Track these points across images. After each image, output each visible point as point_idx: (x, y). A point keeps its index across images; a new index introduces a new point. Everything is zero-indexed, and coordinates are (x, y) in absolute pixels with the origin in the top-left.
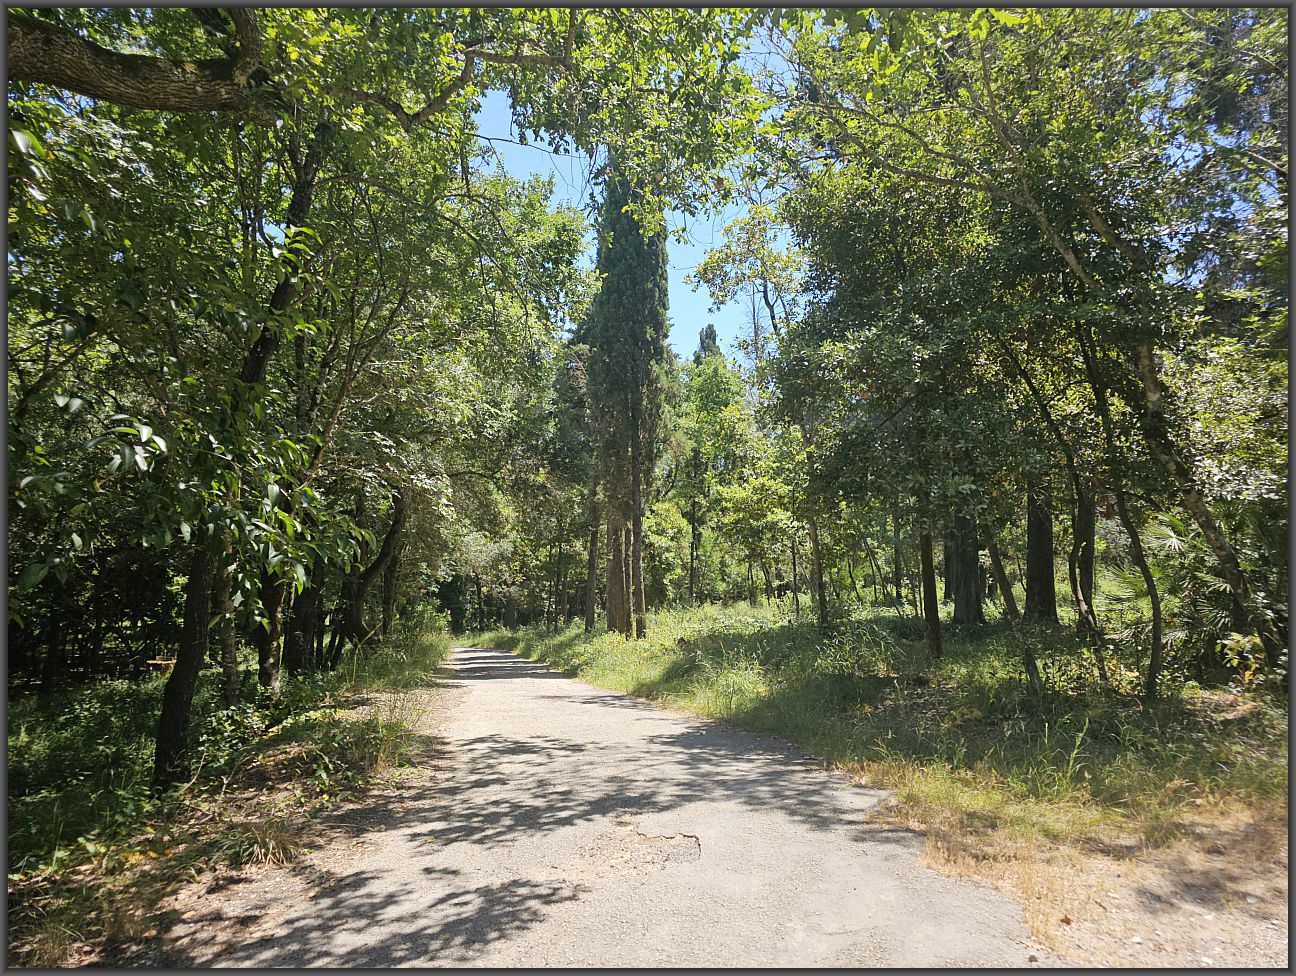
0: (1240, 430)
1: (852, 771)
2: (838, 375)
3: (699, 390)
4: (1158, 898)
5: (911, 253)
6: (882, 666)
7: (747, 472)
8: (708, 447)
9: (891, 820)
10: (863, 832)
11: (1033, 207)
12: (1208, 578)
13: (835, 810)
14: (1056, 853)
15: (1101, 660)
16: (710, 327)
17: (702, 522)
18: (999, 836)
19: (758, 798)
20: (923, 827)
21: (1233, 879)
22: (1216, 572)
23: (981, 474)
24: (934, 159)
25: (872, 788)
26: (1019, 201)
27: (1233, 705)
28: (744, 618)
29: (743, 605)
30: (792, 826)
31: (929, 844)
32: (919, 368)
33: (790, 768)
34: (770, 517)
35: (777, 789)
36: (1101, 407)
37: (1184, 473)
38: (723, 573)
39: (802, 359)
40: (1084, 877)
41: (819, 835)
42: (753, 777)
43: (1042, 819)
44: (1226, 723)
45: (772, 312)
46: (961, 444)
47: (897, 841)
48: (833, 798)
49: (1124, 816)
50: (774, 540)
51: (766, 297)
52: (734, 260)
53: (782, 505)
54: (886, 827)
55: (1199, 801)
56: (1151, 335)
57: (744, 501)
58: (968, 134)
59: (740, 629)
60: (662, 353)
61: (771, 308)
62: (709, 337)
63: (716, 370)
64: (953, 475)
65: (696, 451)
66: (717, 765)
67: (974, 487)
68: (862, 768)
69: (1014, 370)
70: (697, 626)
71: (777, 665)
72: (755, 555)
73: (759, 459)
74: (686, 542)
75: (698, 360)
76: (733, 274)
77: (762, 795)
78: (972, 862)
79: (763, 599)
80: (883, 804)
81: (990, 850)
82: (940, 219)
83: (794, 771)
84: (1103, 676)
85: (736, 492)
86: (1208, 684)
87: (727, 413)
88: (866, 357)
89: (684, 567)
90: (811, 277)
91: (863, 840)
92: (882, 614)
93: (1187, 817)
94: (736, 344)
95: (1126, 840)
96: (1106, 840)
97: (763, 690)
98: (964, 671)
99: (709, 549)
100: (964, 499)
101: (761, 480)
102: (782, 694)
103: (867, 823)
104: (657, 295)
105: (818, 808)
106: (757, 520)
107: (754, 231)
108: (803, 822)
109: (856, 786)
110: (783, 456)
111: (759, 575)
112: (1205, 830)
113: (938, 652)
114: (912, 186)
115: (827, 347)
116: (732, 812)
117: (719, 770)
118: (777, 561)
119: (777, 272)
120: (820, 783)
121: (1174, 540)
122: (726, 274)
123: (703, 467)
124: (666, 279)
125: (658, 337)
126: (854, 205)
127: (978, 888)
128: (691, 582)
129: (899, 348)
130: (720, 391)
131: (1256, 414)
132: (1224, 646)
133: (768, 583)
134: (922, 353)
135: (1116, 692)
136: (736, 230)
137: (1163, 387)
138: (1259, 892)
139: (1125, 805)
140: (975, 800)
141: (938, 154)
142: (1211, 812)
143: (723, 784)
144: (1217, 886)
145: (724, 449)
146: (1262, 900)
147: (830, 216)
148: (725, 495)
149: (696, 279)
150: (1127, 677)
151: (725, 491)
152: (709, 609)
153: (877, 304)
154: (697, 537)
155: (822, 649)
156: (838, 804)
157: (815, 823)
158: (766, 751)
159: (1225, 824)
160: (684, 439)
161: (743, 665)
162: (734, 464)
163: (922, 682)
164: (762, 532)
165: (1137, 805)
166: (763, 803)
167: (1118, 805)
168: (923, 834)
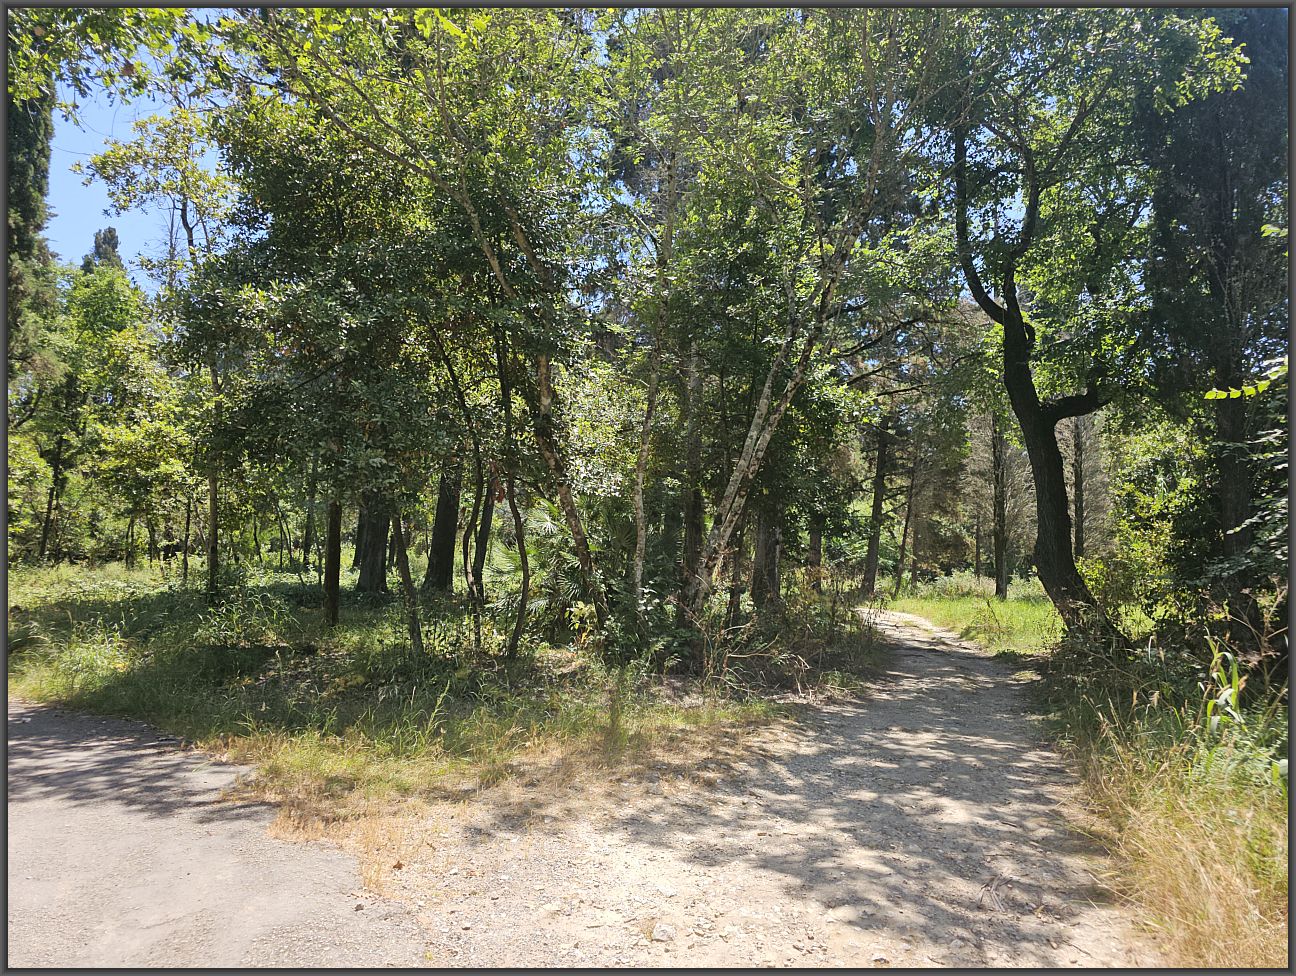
0: (605, 438)
1: (215, 748)
2: (256, 324)
3: (84, 304)
4: (479, 831)
5: (353, 216)
6: (272, 636)
7: (138, 413)
8: (88, 374)
9: (246, 795)
10: (212, 812)
11: (470, 208)
12: (568, 556)
13: (185, 793)
14: (404, 805)
15: (478, 627)
16: (111, 231)
17: (70, 464)
18: (354, 797)
19: (88, 791)
20: (279, 798)
21: (539, 806)
22: (574, 552)
23: (394, 450)
24: (383, 130)
25: (233, 764)
26: (457, 197)
27: (570, 661)
28: (113, 582)
29: (115, 567)
30: (126, 817)
31: (281, 814)
32: (346, 335)
33: (139, 752)
34: (163, 468)
35: (117, 777)
36: (504, 402)
37: (560, 468)
38: (93, 527)
39: (216, 299)
40: (422, 822)
41: (160, 823)
42: (87, 767)
43: (397, 775)
44: (563, 676)
45: (190, 235)
46: (378, 418)
47: (248, 817)
48: (186, 780)
49: (469, 763)
50: (166, 493)
51: (184, 217)
52: (146, 163)
53: (180, 455)
54: (239, 803)
55: (528, 744)
56: (550, 349)
57: (131, 445)
58: (420, 117)
59: (105, 595)
60: (30, 247)
61: (190, 230)
62: (107, 243)
63: (111, 284)
64: (366, 448)
65: (71, 379)
66: (39, 757)
67: (384, 461)
68: (226, 745)
69: (439, 355)
70: (43, 592)
71: (146, 638)
72: (139, 509)
73: (158, 399)
74: (43, 489)
75: (87, 267)
76: (142, 179)
77: (94, 787)
78: (321, 826)
79: (145, 560)
80: (241, 780)
81: (342, 812)
82: (384, 191)
83: (143, 756)
84: (478, 640)
85: (122, 434)
86: (556, 644)
87: (118, 339)
88: (290, 312)
89: (36, 517)
90: (239, 210)
91: (210, 820)
92: (284, 580)
93: (516, 758)
94: (137, 261)
95: (467, 785)
96: (449, 786)
97: (121, 665)
98: (356, 638)
99: (76, 497)
100: (375, 472)
101: (157, 424)
102: (145, 670)
103: (219, 802)
104: (31, 173)
105: (163, 793)
106: (146, 470)
107: (174, 138)
108: (142, 811)
109: (215, 764)
110: (188, 400)
111: (142, 533)
112: (526, 767)
113: (333, 619)
114: (360, 149)
115: (247, 292)
116: (48, 811)
117: (40, 763)
118: (167, 518)
119: (201, 193)
120: (174, 765)
121: (549, 524)
122: (133, 176)
123: (80, 398)
124: (47, 158)
125: (26, 227)
126: (297, 147)
127: (322, 850)
128: (45, 537)
129: (326, 311)
130: (114, 309)
131: (618, 427)
132: (571, 613)
133: (153, 542)
134: (349, 321)
135: (486, 653)
136: (152, 129)
137: (554, 395)
138: (554, 814)
139: (471, 754)
140: (337, 764)
141: (388, 126)
142: (534, 752)
143: (44, 780)
144: (527, 813)
145: (112, 381)
146: (555, 819)
147: (268, 150)
148: (105, 436)
149: (90, 172)
150: (495, 640)
151: (106, 431)
152: (65, 570)
153: (309, 259)
154: (60, 483)
155: (205, 618)
156: (189, 786)
157: (156, 810)
158: (111, 735)
159: (543, 761)
160: (54, 360)
161: (99, 637)
162: (122, 400)
163: (311, 651)
164: (151, 483)
165: (481, 752)
166: (92, 795)
167: (465, 754)
168: (278, 805)
